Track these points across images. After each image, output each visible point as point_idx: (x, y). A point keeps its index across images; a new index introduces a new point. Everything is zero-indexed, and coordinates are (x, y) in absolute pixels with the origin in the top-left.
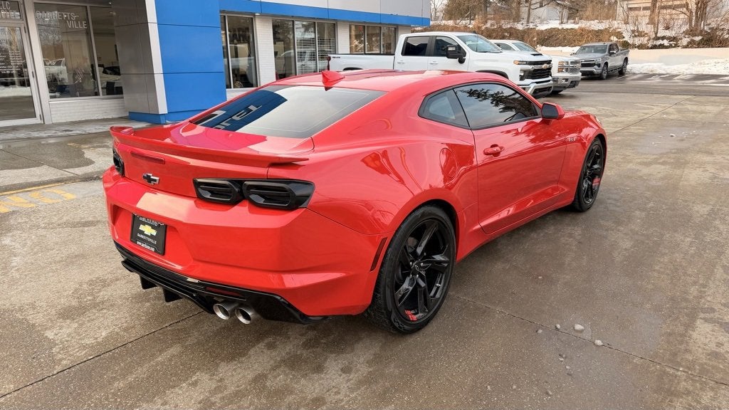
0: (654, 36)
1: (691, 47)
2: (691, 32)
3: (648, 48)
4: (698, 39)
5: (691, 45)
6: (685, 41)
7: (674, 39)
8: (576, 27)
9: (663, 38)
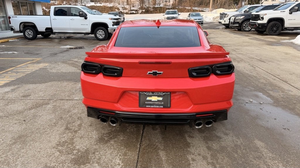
0: (130, 9)
1: (143, 14)
2: (142, 8)
3: (129, 14)
4: (144, 11)
5: (142, 13)
6: (140, 11)
7: (136, 11)
8: (102, 5)
9: (133, 10)
